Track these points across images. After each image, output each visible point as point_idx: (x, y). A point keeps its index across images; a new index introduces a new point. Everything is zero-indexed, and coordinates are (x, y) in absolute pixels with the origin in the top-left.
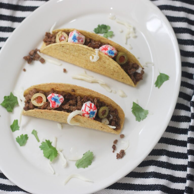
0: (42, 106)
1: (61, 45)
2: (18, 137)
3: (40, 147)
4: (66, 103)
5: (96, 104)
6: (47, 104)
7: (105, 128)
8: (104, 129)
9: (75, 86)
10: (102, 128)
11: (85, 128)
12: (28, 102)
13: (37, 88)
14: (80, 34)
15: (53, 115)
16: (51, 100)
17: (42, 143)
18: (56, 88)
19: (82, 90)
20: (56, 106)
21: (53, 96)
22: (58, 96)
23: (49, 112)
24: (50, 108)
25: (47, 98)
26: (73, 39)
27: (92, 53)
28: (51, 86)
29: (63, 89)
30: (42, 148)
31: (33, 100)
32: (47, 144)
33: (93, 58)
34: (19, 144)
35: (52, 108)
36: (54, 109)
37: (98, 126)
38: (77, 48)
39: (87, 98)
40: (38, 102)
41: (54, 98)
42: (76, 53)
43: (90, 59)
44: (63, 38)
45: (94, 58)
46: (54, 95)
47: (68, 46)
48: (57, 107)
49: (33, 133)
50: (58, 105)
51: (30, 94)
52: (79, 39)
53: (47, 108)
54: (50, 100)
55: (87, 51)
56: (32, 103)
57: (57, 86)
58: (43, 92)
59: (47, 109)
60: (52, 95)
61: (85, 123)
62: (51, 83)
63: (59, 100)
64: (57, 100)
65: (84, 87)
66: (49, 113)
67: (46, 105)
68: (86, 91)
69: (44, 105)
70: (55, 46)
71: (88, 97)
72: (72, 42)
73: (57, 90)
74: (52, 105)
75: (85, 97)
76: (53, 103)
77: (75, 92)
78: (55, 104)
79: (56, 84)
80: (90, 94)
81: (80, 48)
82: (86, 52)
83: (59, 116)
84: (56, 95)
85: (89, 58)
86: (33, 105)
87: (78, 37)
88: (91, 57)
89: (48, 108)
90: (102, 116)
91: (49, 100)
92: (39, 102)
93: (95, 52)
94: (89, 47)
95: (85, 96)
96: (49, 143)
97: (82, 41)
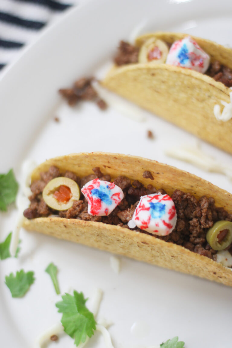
0: (67, 210)
1: (149, 70)
2: (11, 275)
3: (57, 305)
4: (130, 207)
5: (206, 213)
6: (81, 206)
7: (224, 275)
8: (221, 277)
9: (155, 162)
10: (215, 275)
11: (172, 270)
12: (36, 198)
13: (59, 164)
14: (198, 47)
15: (93, 234)
16: (90, 196)
17: (63, 297)
18: (105, 166)
19: (171, 176)
20: (101, 212)
21: (96, 186)
22: (108, 187)
23: (85, 226)
24: (87, 216)
25: (82, 189)
26: (179, 57)
27: (220, 99)
28: (93, 160)
29: (124, 170)
30: (61, 307)
31: (49, 194)
32: (74, 301)
33: (222, 111)
34: (11, 291)
35: (93, 217)
36: (96, 219)
37: (207, 268)
38: (186, 82)
39: (182, 197)
40: (58, 200)
41: (97, 191)
42: (182, 96)
43: (213, 115)
44: (155, 54)
45: (225, 110)
46: (99, 183)
47: (166, 73)
48: (105, 215)
49: (48, 270)
50: (107, 209)
51: (42, 180)
52: (194, 58)
53: (80, 215)
54: (88, 195)
55: (208, 90)
56: (44, 202)
57: (109, 162)
58: (75, 177)
59: (81, 218)
60: (94, 183)
61: (173, 260)
62: (94, 153)
63: (110, 196)
64: (105, 195)
65: (175, 168)
66: (85, 230)
67: (78, 208)
68: (181, 179)
69: (74, 208)
70: (134, 70)
71: (184, 194)
72: (177, 64)
73: (109, 171)
74: (92, 207)
75: (178, 193)
76: (94, 204)
77: (152, 178)
78: (100, 206)
79: (106, 156)
80: (192, 187)
81: (194, 81)
82: (208, 94)
83: (110, 238)
84: (103, 184)
85: (212, 110)
86: (47, 206)
87: (193, 53)
88: (217, 109)
89: (82, 216)
90: (219, 245)
91: (86, 196)
92: (63, 201)
93: (229, 96)
94: (217, 80)
95: (177, 190)
96: (80, 300)
97: (201, 65)
